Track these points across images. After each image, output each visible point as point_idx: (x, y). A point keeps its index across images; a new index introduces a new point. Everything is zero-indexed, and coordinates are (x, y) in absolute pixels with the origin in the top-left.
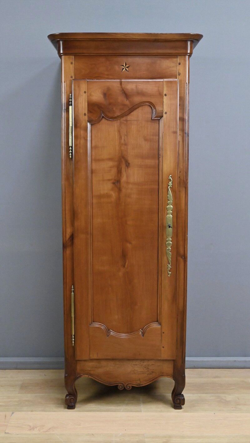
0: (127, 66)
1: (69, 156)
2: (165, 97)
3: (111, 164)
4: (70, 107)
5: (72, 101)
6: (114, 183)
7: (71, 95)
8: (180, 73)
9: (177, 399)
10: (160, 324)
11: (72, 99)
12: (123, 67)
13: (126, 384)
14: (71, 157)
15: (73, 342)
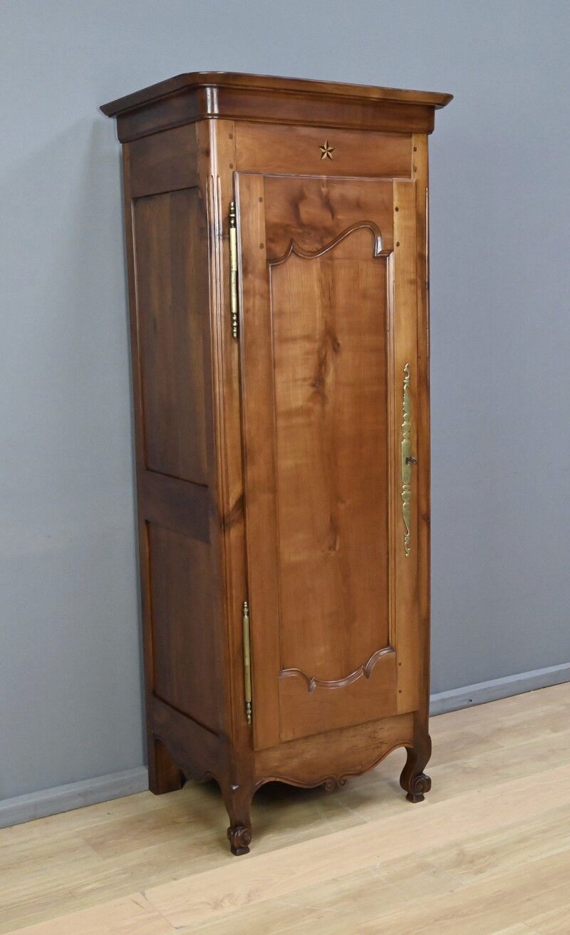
0: (330, 148)
1: (233, 333)
2: (395, 213)
3: (307, 346)
4: (233, 230)
5: (235, 218)
6: (313, 385)
7: (232, 204)
8: (416, 168)
9: (420, 782)
10: (393, 649)
11: (235, 213)
12: (323, 151)
13: (340, 776)
14: (235, 335)
15: (249, 716)
